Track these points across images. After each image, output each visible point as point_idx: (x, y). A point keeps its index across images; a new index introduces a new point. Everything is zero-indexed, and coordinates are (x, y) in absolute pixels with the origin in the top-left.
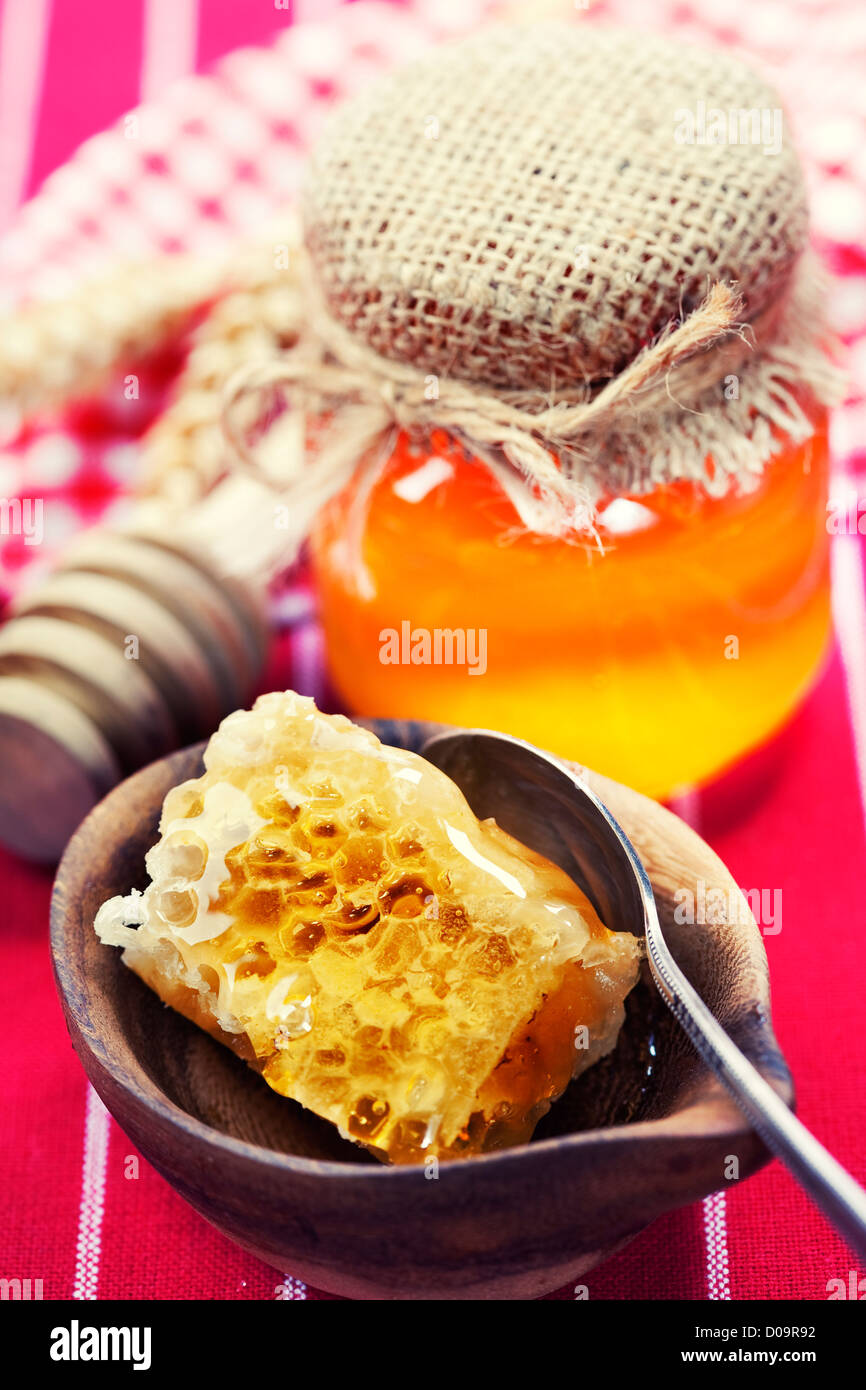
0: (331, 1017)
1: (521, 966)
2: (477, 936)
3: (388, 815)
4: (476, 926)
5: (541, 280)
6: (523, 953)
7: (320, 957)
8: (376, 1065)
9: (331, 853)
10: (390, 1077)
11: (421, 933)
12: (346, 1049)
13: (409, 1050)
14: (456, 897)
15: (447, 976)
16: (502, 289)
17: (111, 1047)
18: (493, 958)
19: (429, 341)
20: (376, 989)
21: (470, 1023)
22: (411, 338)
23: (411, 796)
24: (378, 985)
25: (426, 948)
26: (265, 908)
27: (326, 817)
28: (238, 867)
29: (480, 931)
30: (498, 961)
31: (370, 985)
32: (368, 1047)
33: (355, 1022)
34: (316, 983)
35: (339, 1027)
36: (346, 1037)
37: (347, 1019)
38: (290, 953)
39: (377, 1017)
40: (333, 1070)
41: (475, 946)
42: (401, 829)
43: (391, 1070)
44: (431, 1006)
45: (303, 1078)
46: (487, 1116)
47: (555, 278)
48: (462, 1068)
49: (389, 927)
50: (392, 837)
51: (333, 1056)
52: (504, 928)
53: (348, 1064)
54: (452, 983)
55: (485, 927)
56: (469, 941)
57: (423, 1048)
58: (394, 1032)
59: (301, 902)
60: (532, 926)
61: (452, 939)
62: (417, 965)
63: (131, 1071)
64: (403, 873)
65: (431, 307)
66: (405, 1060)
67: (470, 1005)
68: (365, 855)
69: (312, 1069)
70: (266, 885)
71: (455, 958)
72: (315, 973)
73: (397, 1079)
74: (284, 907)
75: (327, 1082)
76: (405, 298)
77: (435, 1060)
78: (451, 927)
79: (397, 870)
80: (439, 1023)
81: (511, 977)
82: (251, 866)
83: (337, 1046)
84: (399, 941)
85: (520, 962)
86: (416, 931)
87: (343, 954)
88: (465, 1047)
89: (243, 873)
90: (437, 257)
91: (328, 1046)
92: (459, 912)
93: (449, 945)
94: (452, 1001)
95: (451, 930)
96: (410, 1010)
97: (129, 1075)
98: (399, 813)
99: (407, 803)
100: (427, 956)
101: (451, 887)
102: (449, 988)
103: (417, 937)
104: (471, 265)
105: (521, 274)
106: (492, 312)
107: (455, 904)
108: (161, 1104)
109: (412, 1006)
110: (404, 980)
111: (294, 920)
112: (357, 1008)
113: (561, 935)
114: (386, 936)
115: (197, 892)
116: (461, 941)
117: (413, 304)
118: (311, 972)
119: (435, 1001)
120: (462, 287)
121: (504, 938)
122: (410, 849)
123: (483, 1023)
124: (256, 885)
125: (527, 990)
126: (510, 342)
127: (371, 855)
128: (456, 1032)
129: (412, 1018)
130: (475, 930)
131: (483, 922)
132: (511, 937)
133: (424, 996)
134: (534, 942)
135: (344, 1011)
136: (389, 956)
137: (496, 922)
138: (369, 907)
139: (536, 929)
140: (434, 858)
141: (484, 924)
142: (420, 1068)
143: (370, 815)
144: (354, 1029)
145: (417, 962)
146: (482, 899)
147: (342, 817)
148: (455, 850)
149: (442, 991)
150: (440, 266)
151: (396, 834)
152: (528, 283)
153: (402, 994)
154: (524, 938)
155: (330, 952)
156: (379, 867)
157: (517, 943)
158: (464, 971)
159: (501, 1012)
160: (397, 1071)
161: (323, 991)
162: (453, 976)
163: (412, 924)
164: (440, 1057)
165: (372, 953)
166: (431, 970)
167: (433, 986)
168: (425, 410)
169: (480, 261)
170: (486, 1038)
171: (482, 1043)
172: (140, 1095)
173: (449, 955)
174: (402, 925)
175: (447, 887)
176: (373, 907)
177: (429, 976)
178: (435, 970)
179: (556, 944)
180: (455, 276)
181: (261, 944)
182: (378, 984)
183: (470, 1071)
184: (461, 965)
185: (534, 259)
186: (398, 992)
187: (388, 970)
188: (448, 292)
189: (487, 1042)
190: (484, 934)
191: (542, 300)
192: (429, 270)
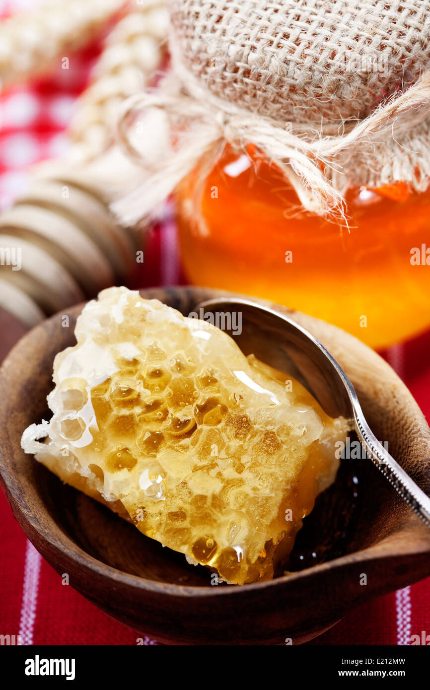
0: (175, 492)
1: (286, 449)
2: (257, 433)
3: (194, 362)
4: (256, 427)
5: (316, 60)
6: (286, 441)
7: (163, 454)
8: (205, 519)
9: (162, 388)
10: (215, 525)
11: (223, 434)
12: (186, 511)
13: (224, 508)
14: (242, 410)
15: (242, 460)
16: (292, 64)
17: (42, 521)
18: (268, 446)
19: (246, 93)
20: (200, 471)
21: (259, 487)
22: (234, 90)
23: (206, 350)
24: (200, 469)
25: (227, 444)
26: (126, 426)
27: (157, 366)
28: (106, 402)
29: (258, 430)
30: (271, 447)
31: (196, 469)
32: (199, 508)
33: (190, 493)
34: (163, 470)
35: (180, 497)
36: (185, 503)
37: (185, 491)
38: (144, 452)
39: (203, 488)
40: (179, 524)
41: (257, 439)
42: (203, 369)
43: (215, 521)
44: (234, 479)
45: (162, 530)
46: (275, 542)
47: (324, 58)
48: (257, 515)
49: (203, 432)
50: (198, 375)
51: (178, 515)
52: (273, 427)
53: (188, 519)
54: (245, 464)
55: (261, 427)
56: (253, 436)
57: (233, 505)
58: (214, 497)
59: (147, 420)
60: (289, 424)
61: (242, 436)
62: (223, 455)
63: (57, 536)
64: (208, 397)
65: (247, 73)
66: (222, 514)
67: (257, 476)
68: (183, 388)
69: (167, 525)
70: (125, 412)
71: (246, 448)
72: (161, 464)
73: (219, 526)
74: (137, 425)
75: (177, 531)
76: (231, 66)
77: (241, 512)
78: (240, 429)
79: (203, 395)
80: (240, 489)
81: (280, 456)
82: (114, 401)
83: (181, 509)
84: (210, 440)
85: (285, 446)
86: (220, 433)
87: (177, 451)
88: (258, 503)
89: (110, 406)
90: (252, 42)
91: (174, 509)
92: (244, 419)
93: (240, 440)
94: (246, 475)
95: (241, 431)
96: (222, 483)
97: (57, 539)
98: (201, 360)
99: (205, 354)
100: (228, 448)
101: (237, 403)
102: (244, 467)
103: (221, 437)
104: (273, 48)
105: (304, 56)
106: (285, 79)
107: (241, 415)
108: (80, 556)
109: (223, 480)
110: (217, 464)
111: (144, 432)
112: (190, 484)
113: (306, 427)
114: (202, 438)
115: (83, 419)
116: (248, 437)
117: (236, 70)
118: (159, 464)
119: (237, 476)
120: (267, 63)
121: (273, 433)
122: (209, 381)
123: (267, 486)
124: (119, 413)
125: (290, 463)
126: (296, 97)
127: (187, 388)
128: (251, 494)
129: (224, 487)
130: (255, 430)
131: (260, 424)
132: (278, 431)
133: (230, 473)
134: (292, 433)
135: (182, 486)
136: (205, 451)
137: (268, 423)
138: (189, 421)
139: (292, 425)
140: (226, 387)
141: (261, 425)
142: (232, 517)
143: (183, 363)
144: (189, 497)
145: (223, 452)
146: (258, 409)
147: (166, 365)
148: (237, 380)
149: (240, 469)
150: (253, 48)
151: (202, 373)
152: (308, 62)
153: (216, 474)
154: (285, 432)
155: (169, 450)
156: (192, 395)
157: (282, 435)
158: (252, 455)
159: (277, 478)
160: (219, 521)
161: (168, 475)
162: (245, 459)
163: (217, 429)
164: (244, 510)
165: (194, 450)
166: (232, 457)
167: (234, 467)
168: (241, 131)
169: (278, 46)
170: (270, 496)
171: (267, 499)
172: (66, 551)
173: (241, 446)
174: (211, 430)
175: (235, 404)
176: (192, 421)
177: (230, 461)
178: (234, 456)
179: (304, 434)
180: (262, 55)
181: (127, 449)
182: (202, 468)
183: (262, 517)
184: (250, 452)
185: (312, 47)
186: (213, 472)
187: (206, 459)
188: (258, 65)
189: (270, 498)
190: (261, 431)
191: (316, 73)
192: (246, 50)
